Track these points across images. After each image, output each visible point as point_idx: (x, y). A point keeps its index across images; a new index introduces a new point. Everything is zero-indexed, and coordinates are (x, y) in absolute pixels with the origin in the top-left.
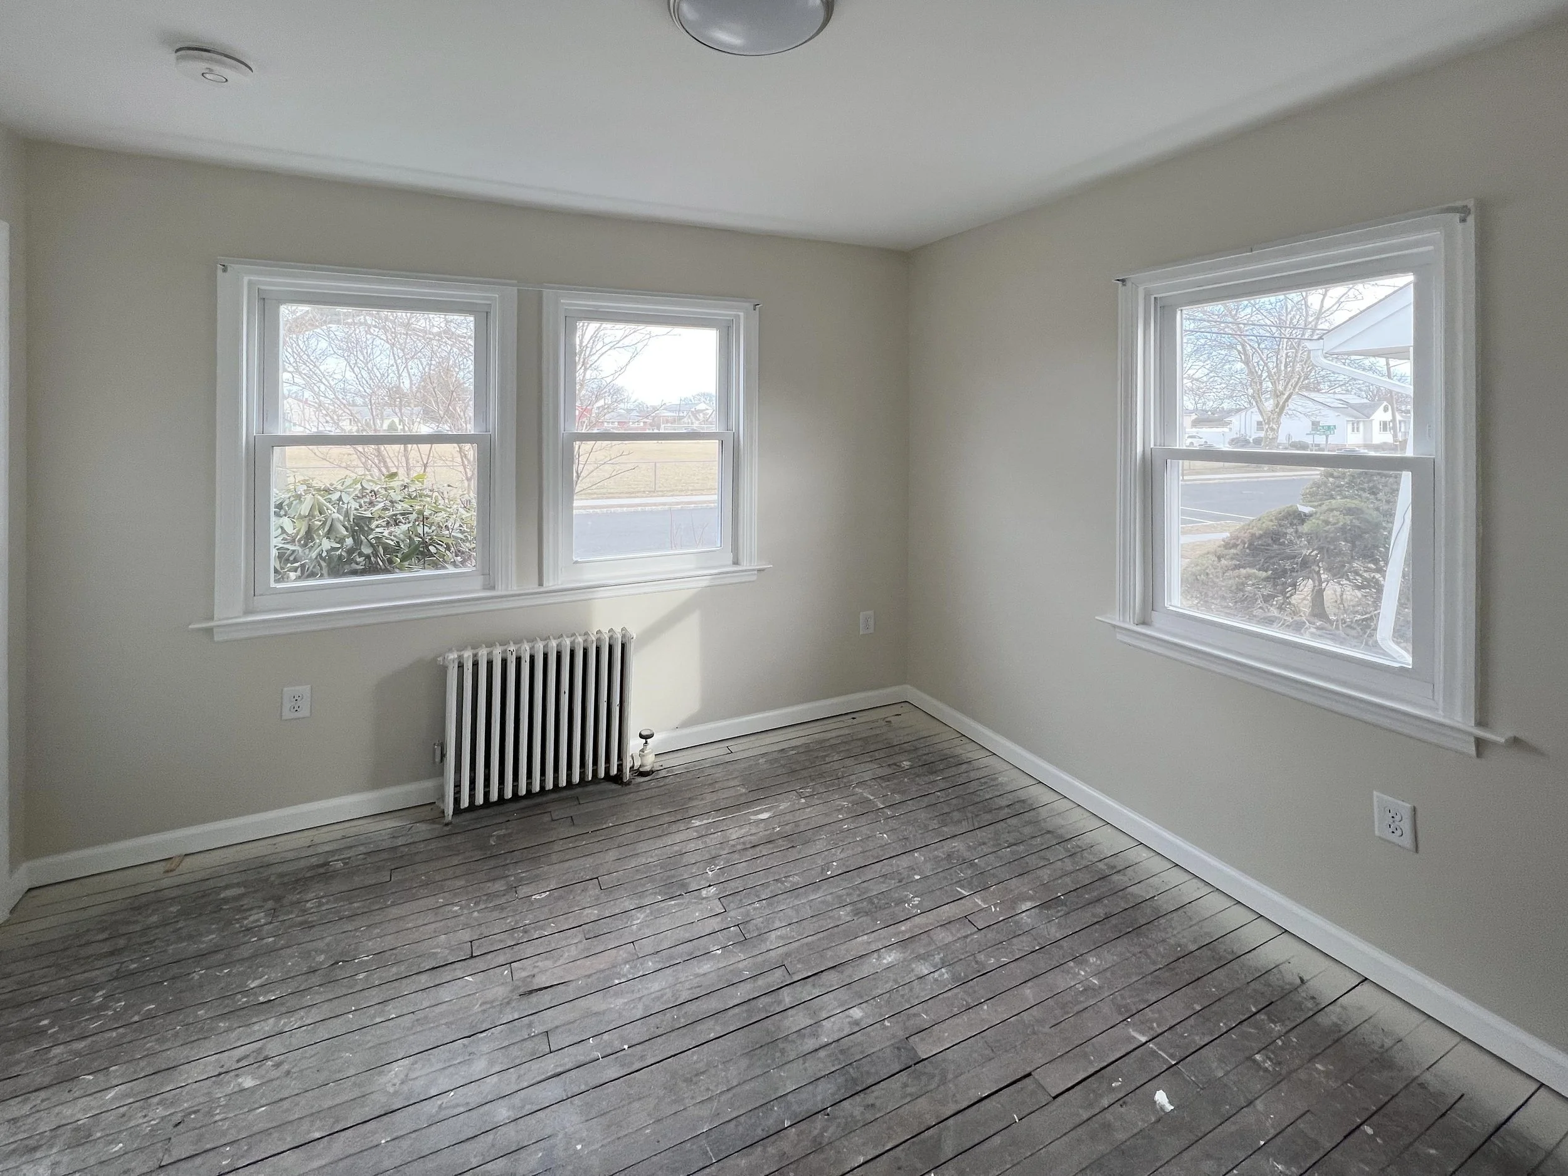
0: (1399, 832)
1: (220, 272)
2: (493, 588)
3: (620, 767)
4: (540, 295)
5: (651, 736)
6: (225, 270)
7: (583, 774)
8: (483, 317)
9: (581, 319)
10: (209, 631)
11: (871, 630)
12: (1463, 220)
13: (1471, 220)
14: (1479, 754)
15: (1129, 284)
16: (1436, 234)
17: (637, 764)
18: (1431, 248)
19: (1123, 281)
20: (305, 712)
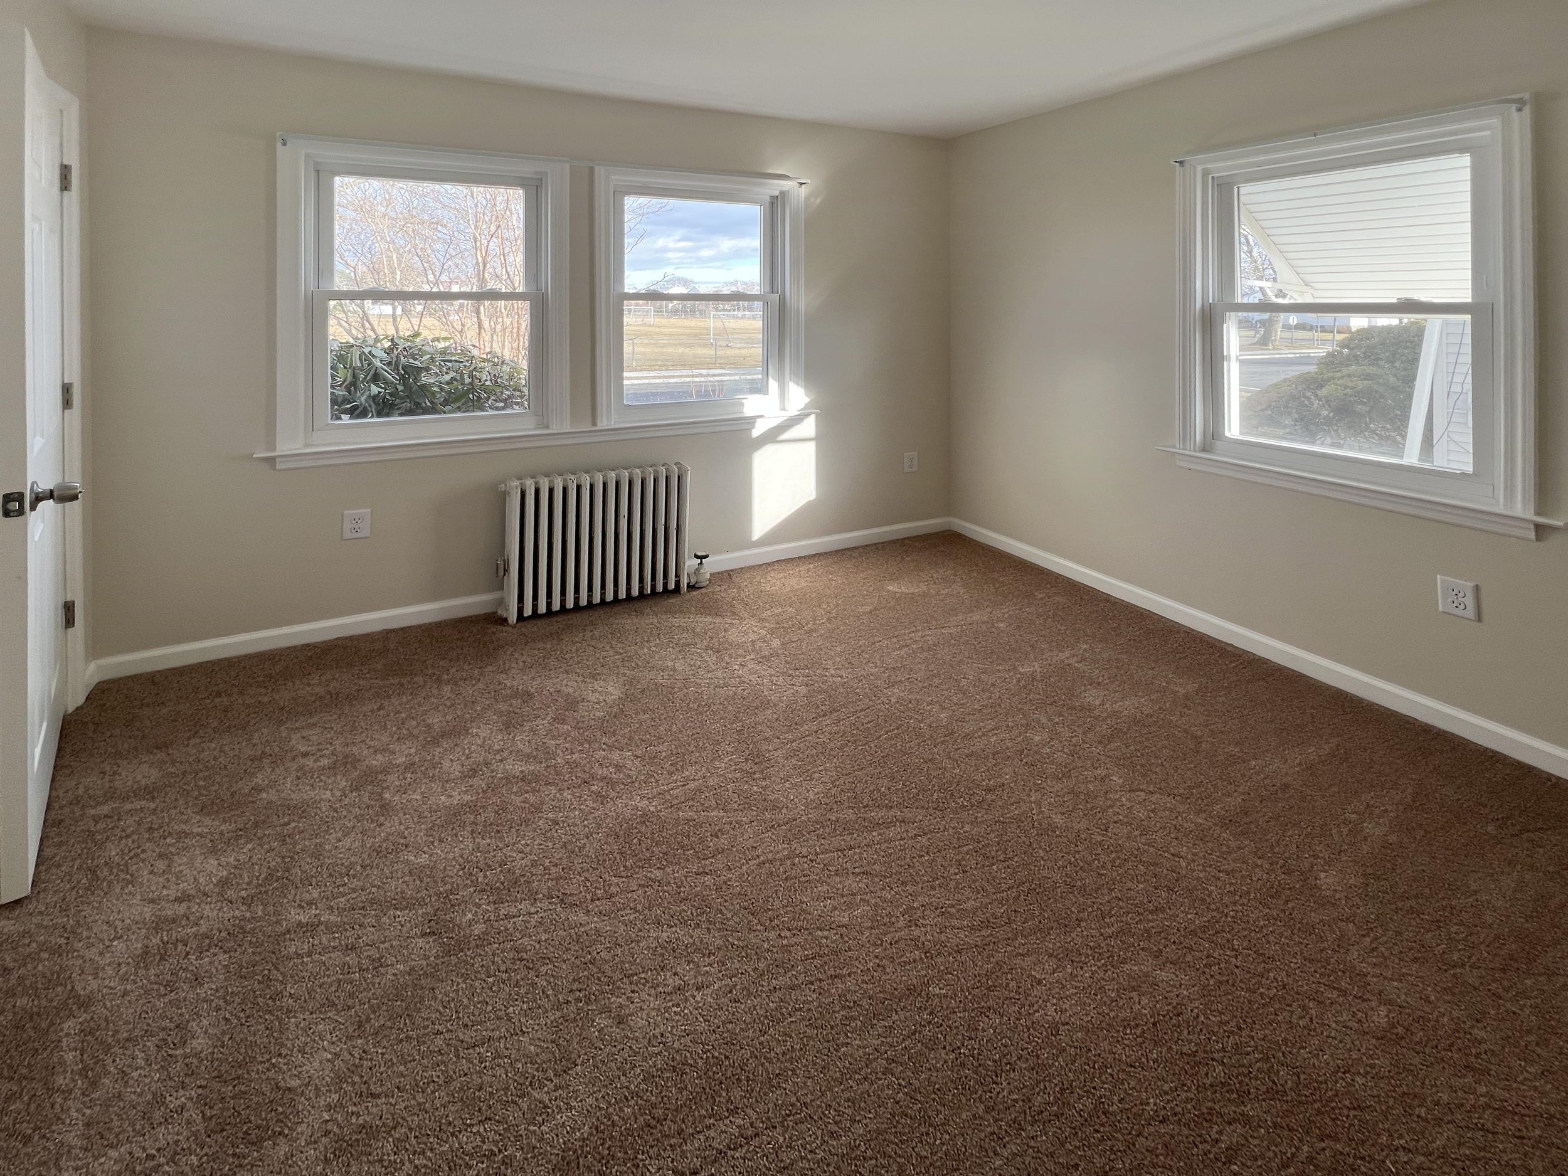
0: (1462, 607)
1: (279, 145)
2: (547, 427)
3: (678, 583)
4: (592, 171)
5: (706, 557)
6: (284, 144)
7: (641, 588)
8: (534, 190)
9: (629, 193)
10: (271, 461)
11: (915, 469)
12: (1519, 110)
13: (1527, 110)
14: (1539, 538)
15: (1187, 165)
16: (1495, 121)
17: (693, 581)
18: (1488, 133)
19: (1181, 163)
20: (365, 532)
